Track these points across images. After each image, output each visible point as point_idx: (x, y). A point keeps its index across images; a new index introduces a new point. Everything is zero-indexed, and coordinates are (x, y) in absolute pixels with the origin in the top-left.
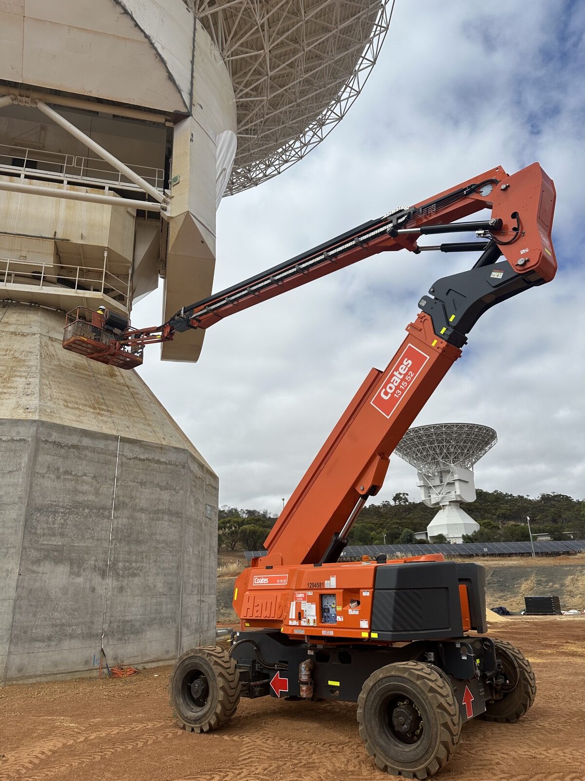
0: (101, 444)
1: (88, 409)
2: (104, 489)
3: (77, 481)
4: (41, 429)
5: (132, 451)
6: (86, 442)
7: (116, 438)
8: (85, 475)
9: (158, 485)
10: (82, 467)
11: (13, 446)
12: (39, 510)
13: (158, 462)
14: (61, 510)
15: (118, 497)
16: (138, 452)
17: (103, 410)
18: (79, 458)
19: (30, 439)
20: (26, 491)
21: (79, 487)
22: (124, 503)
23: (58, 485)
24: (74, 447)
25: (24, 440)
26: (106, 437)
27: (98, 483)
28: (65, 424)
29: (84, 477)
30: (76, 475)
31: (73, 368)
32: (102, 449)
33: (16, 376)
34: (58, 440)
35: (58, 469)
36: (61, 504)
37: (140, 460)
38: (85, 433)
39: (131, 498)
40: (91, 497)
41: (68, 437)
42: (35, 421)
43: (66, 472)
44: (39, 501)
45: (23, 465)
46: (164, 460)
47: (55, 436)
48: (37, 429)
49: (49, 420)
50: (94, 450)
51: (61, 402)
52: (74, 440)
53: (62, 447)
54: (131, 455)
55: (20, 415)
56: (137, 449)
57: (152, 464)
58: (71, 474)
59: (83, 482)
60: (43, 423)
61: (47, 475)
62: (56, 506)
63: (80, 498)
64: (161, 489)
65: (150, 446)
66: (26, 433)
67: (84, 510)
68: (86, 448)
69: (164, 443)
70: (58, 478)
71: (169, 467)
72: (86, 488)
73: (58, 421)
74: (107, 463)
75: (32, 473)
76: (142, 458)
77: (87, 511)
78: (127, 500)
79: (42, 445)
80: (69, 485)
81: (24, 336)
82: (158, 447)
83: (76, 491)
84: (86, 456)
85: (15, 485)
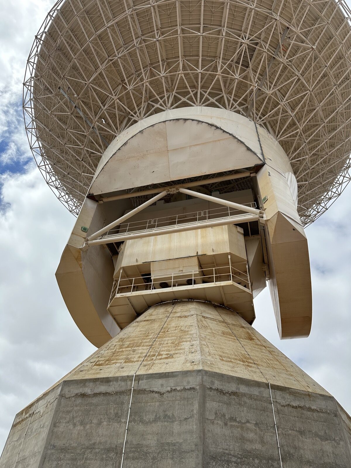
0: (255, 391)
1: (239, 362)
2: (267, 437)
3: (242, 428)
4: (205, 377)
5: (283, 398)
6: (243, 389)
7: (267, 385)
8: (248, 422)
9: (317, 435)
10: (244, 414)
11: (186, 394)
12: (214, 458)
13: (310, 409)
14: (234, 459)
15: (282, 446)
16: (289, 399)
17: (250, 363)
18: (240, 404)
19: (198, 387)
20: (200, 437)
21: (245, 435)
22: (289, 453)
23: (227, 432)
24: (234, 394)
25: (193, 388)
26: (258, 384)
27: (261, 431)
28: (223, 373)
29: (248, 424)
30: (240, 422)
31: (222, 334)
32: (257, 396)
33: (183, 341)
34: (220, 387)
35: (224, 415)
36: (232, 453)
37: (293, 407)
38: (241, 381)
39: (295, 448)
40: (257, 446)
41: (227, 384)
42: (199, 371)
43: (232, 419)
44: (212, 449)
45: (195, 412)
46: (315, 408)
47: (217, 384)
48: (202, 378)
49: (210, 370)
50: (251, 397)
51: (218, 357)
52: (232, 387)
53: (224, 394)
54: (283, 402)
55: (189, 367)
56: (287, 396)
57: (305, 412)
58: (235, 420)
59: (248, 429)
60: (206, 372)
61: (216, 422)
62: (228, 454)
63: (248, 446)
64: (322, 440)
65: (298, 393)
66: (194, 382)
67: (253, 460)
68: (244, 395)
69: (310, 390)
70: (226, 424)
71: (322, 415)
72: (251, 435)
73: (217, 371)
74: (264, 410)
75: (203, 420)
76: (294, 405)
77: (257, 461)
78: (292, 451)
79: (208, 392)
80: (237, 432)
81: (186, 317)
82: (305, 395)
83: (243, 439)
84: (245, 403)
85: (191, 432)
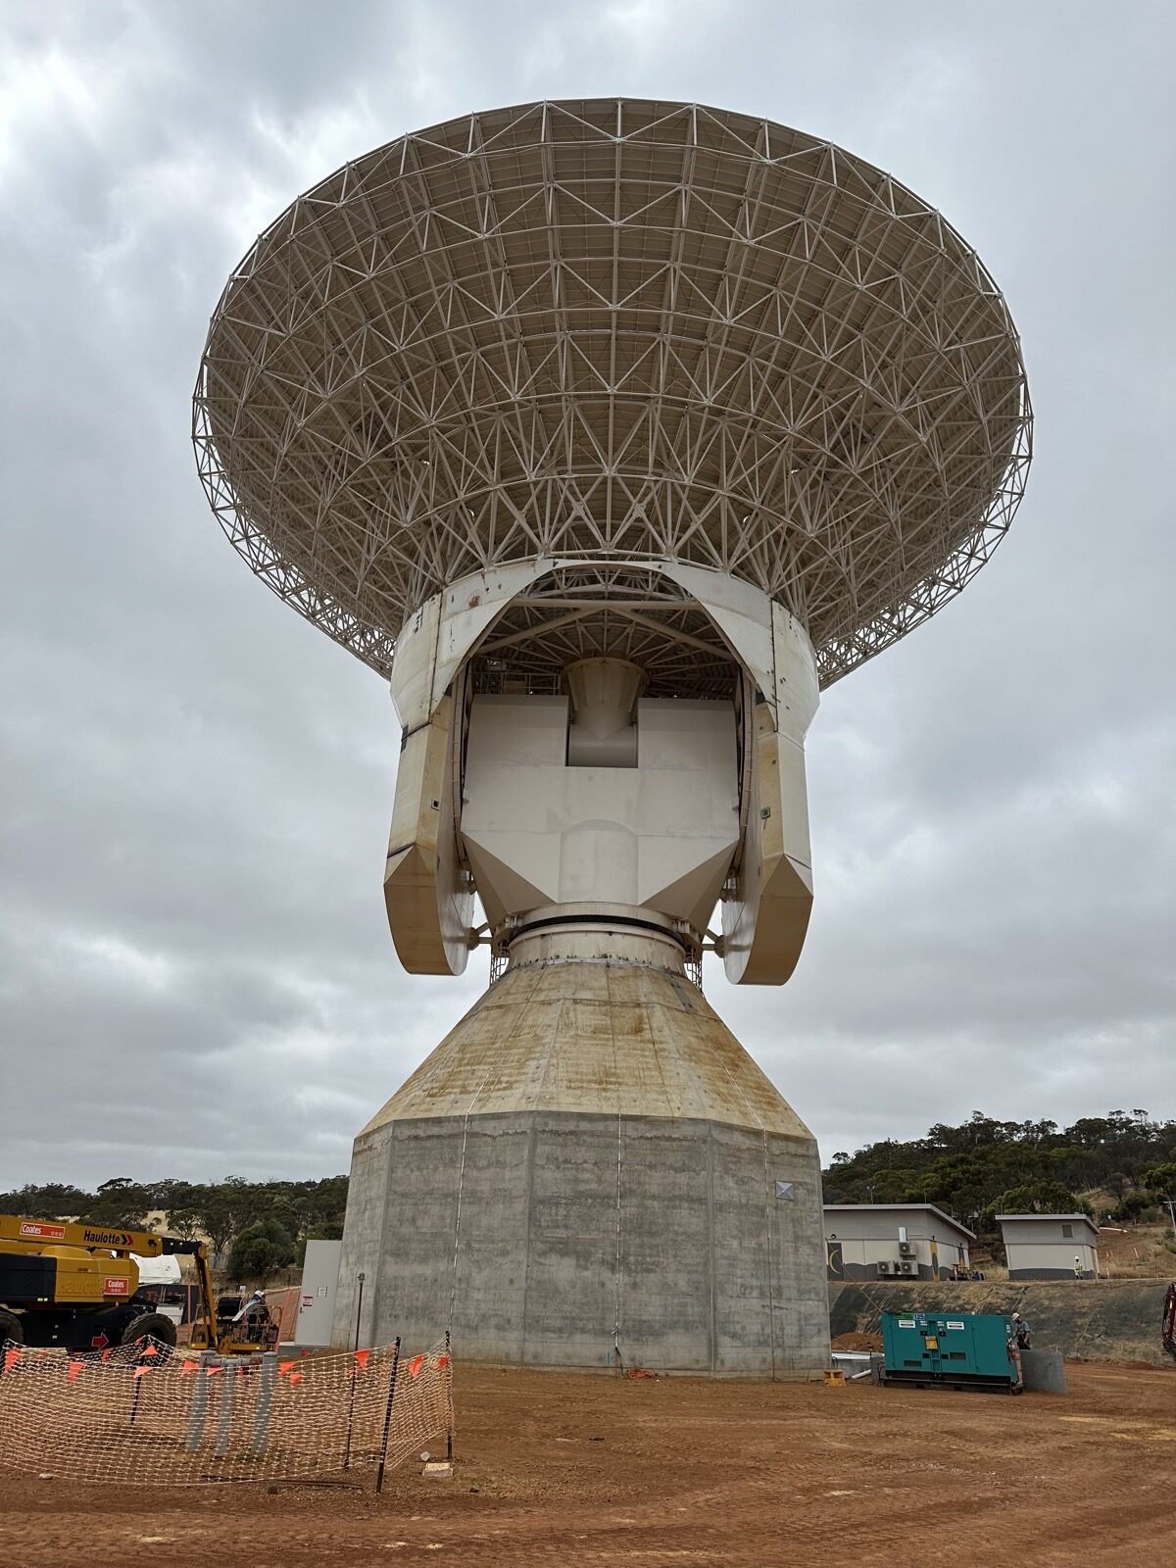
0: (600, 1126)
1: (593, 1085)
2: (607, 1175)
3: (577, 1170)
4: (537, 1119)
5: (637, 1129)
6: (584, 1126)
7: (617, 1116)
8: (585, 1162)
9: (671, 1167)
10: (581, 1154)
11: (517, 1139)
12: (541, 1202)
13: (670, 1139)
14: (564, 1201)
15: (623, 1183)
16: (644, 1130)
17: (611, 1083)
18: (578, 1144)
19: (529, 1131)
20: (528, 1184)
21: (581, 1176)
22: (631, 1190)
23: (558, 1175)
24: (572, 1133)
25: (525, 1132)
26: (605, 1117)
27: (600, 1170)
28: (562, 1110)
29: (585, 1165)
30: (575, 1163)
31: (592, 1035)
32: (601, 1132)
33: (531, 1058)
34: (555, 1128)
35: (557, 1159)
36: (563, 1195)
37: (647, 1138)
38: (582, 1116)
39: (639, 1183)
40: (593, 1186)
41: (565, 1124)
42: (532, 1112)
43: (566, 1161)
44: (541, 1193)
45: (525, 1157)
46: (677, 1136)
47: (552, 1125)
48: (534, 1120)
49: (546, 1109)
50: (592, 1134)
51: (565, 1083)
52: (571, 1126)
53: (559, 1135)
54: (634, 1134)
55: (524, 1107)
56: (641, 1126)
57: (662, 1143)
58: (570, 1162)
59: (584, 1169)
60: (539, 1112)
61: (546, 1166)
62: (558, 1197)
63: (582, 1187)
64: (676, 1172)
65: (658, 1121)
66: (525, 1124)
67: (587, 1200)
68: (585, 1133)
69: (677, 1115)
70: (558, 1168)
71: (684, 1143)
72: (587, 1176)
73: (554, 1108)
74: (608, 1146)
75: (532, 1166)
76: (649, 1136)
77: (590, 1201)
78: (635, 1187)
79: (540, 1136)
80: (570, 1174)
81: (550, 1004)
82: (667, 1122)
83: (576, 1181)
84: (584, 1141)
85: (519, 1178)
